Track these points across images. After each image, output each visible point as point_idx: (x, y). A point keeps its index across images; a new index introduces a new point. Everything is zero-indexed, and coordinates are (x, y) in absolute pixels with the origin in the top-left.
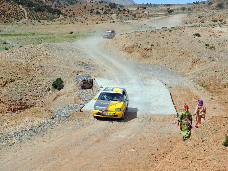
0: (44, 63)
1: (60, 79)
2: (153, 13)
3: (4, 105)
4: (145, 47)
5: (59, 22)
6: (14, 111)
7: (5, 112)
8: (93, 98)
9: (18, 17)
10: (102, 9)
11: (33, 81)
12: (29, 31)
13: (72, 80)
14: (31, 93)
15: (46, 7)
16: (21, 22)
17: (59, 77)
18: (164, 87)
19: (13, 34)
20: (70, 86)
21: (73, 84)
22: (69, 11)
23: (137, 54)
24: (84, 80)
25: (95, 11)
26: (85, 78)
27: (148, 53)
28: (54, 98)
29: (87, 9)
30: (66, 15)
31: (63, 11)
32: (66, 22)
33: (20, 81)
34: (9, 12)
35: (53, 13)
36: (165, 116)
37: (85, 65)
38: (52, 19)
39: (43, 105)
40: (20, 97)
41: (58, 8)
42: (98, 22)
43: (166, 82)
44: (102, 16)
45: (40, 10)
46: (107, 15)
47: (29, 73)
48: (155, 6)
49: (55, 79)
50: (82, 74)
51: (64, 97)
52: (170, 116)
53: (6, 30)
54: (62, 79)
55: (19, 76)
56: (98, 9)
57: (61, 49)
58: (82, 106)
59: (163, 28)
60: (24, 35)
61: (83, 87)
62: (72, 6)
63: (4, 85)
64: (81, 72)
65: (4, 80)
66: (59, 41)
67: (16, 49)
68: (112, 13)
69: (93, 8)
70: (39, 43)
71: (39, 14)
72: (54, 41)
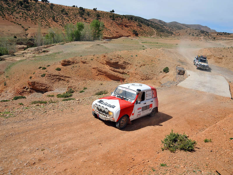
0: (161, 58)
2: (226, 38)
3: (139, 76)
4: (218, 57)
5: (171, 38)
6: (143, 80)
7: (139, 80)
8: (183, 80)
9: (151, 34)
10: (196, 33)
11: (154, 66)
12: (156, 41)
13: (174, 69)
14: (152, 73)
15: (165, 30)
16: (152, 37)
17: (167, 67)
18: (226, 81)
19: (147, 42)
21: (174, 71)
22: (177, 33)
23: (213, 60)
24: (180, 70)
25: (192, 34)
26: (181, 69)
27: (220, 60)
28: (163, 77)
29: (187, 32)
31: (174, 32)
32: (175, 38)
33: (148, 66)
34: (147, 32)
35: (169, 33)
36: (224, 97)
37: (182, 62)
38: (167, 36)
39: (157, 79)
40: (147, 74)
41: (172, 31)
42: (192, 40)
43: (227, 78)
44: (195, 37)
45: (163, 31)
46: (198, 37)
47: (153, 62)
48: (229, 34)
49: (165, 67)
50: (179, 66)
51: (168, 77)
52: (227, 98)
53: (145, 40)
54: (168, 67)
55: (148, 63)
56: (193, 33)
57: (170, 52)
58: (177, 83)
59: (231, 47)
60: (153, 43)
61: (179, 74)
62: (179, 30)
63: (140, 67)
64: (179, 65)
65: (141, 64)
66: (169, 48)
67: (148, 50)
68: (201, 36)
69: (191, 32)
70: (160, 48)
71: (161, 33)
72: (167, 48)
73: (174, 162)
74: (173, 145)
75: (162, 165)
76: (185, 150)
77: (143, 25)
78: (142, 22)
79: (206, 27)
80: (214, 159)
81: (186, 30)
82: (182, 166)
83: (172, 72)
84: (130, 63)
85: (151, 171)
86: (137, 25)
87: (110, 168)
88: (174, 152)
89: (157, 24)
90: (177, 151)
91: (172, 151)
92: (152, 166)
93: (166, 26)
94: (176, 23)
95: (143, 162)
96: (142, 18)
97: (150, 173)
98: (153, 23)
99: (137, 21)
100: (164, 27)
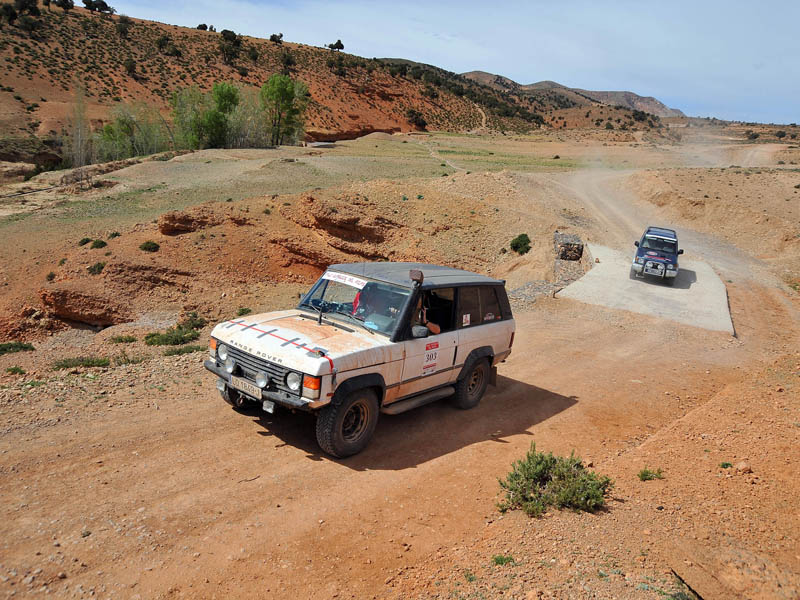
0: (503, 204)
1: (526, 235)
2: (717, 137)
4: (691, 198)
5: (537, 137)
8: (578, 278)
9: (470, 123)
10: (619, 121)
11: (480, 232)
12: (484, 148)
13: (545, 240)
14: (474, 253)
15: (518, 109)
16: (473, 132)
17: (525, 233)
18: (717, 278)
19: (457, 150)
20: (541, 249)
21: (547, 248)
22: (557, 119)
23: (674, 210)
24: (567, 244)
25: (605, 122)
26: (569, 241)
27: (697, 210)
28: (510, 266)
29: (590, 118)
30: (551, 126)
31: (547, 118)
32: (550, 137)
33: (460, 230)
34: (457, 115)
35: (529, 121)
36: (709, 332)
37: (574, 218)
38: (525, 131)
40: (456, 257)
41: (539, 113)
42: (608, 143)
43: (722, 269)
44: (616, 132)
45: (507, 114)
46: (627, 133)
47: (476, 219)
48: (724, 124)
49: (518, 234)
50: (565, 232)
51: (528, 268)
52: (720, 333)
53: (449, 143)
54: (529, 236)
55: (458, 221)
56: (610, 119)
57: (534, 184)
58: (558, 288)
59: (732, 166)
60: (475, 154)
61: (564, 256)
62: (564, 110)
63: (434, 234)
64: (564, 228)
65: (435, 226)
66: (530, 170)
67: (460, 176)
68: (635, 130)
69: (601, 117)
70: (499, 170)
71: (505, 120)
72: (524, 169)
73: (537, 549)
74: (535, 492)
75: (499, 561)
76: (576, 507)
77: (441, 93)
78: (438, 83)
79: (652, 99)
80: (668, 534)
81: (585, 110)
82: (564, 562)
83: (542, 250)
84: (400, 222)
85: (462, 580)
86: (422, 93)
87: (328, 579)
88: (540, 517)
89: (489, 88)
90: (548, 514)
91: (532, 514)
92: (467, 565)
93: (519, 95)
94: (553, 85)
95: (439, 554)
96: (438, 69)
97: (458, 588)
98: (477, 84)
99: (422, 78)
100: (514, 101)
